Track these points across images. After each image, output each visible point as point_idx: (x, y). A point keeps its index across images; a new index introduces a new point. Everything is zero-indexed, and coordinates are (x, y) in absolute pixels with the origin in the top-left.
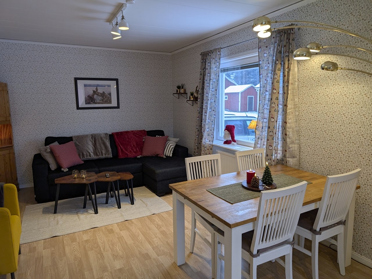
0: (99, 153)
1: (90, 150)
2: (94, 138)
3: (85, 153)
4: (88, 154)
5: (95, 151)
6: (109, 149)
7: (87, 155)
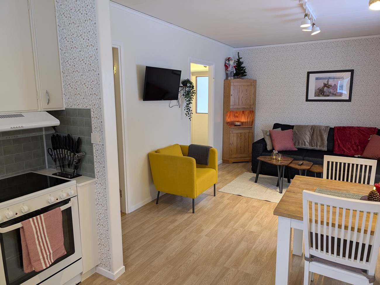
0: (314, 144)
1: (306, 139)
2: (314, 129)
3: (301, 142)
4: (304, 143)
5: (311, 141)
6: (325, 142)
7: (302, 143)
